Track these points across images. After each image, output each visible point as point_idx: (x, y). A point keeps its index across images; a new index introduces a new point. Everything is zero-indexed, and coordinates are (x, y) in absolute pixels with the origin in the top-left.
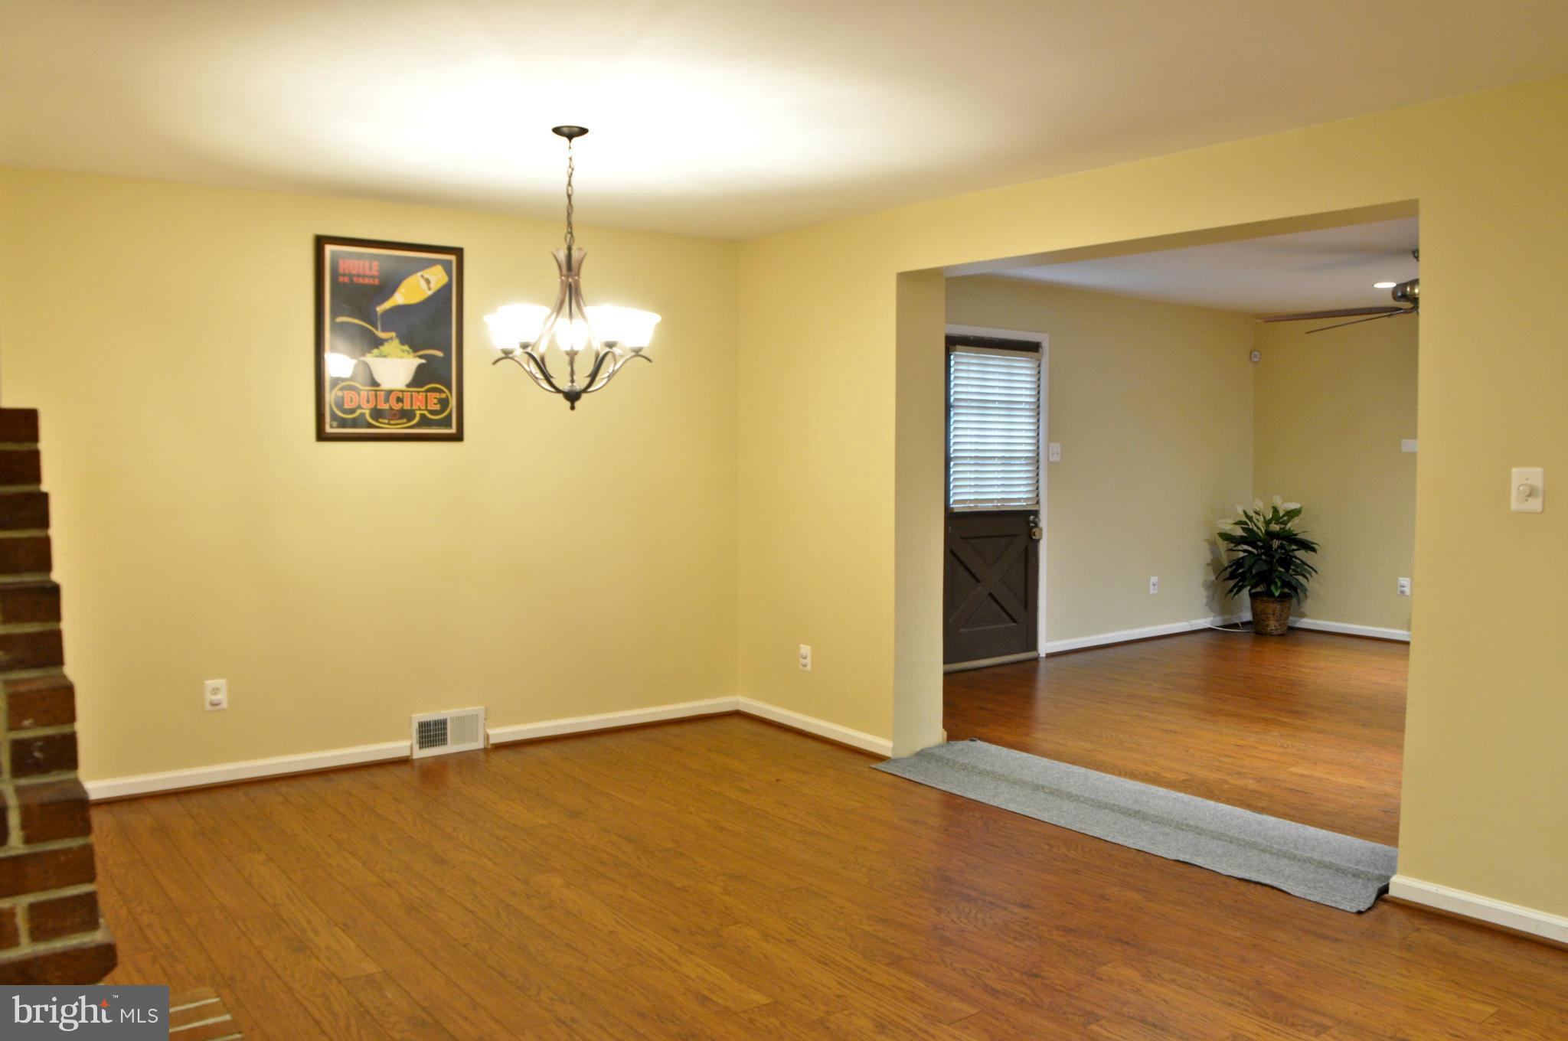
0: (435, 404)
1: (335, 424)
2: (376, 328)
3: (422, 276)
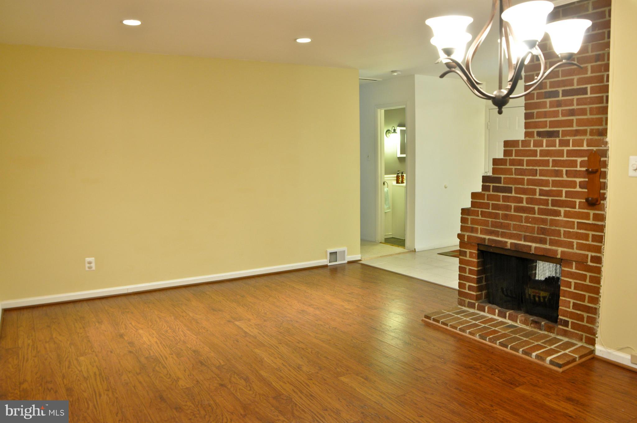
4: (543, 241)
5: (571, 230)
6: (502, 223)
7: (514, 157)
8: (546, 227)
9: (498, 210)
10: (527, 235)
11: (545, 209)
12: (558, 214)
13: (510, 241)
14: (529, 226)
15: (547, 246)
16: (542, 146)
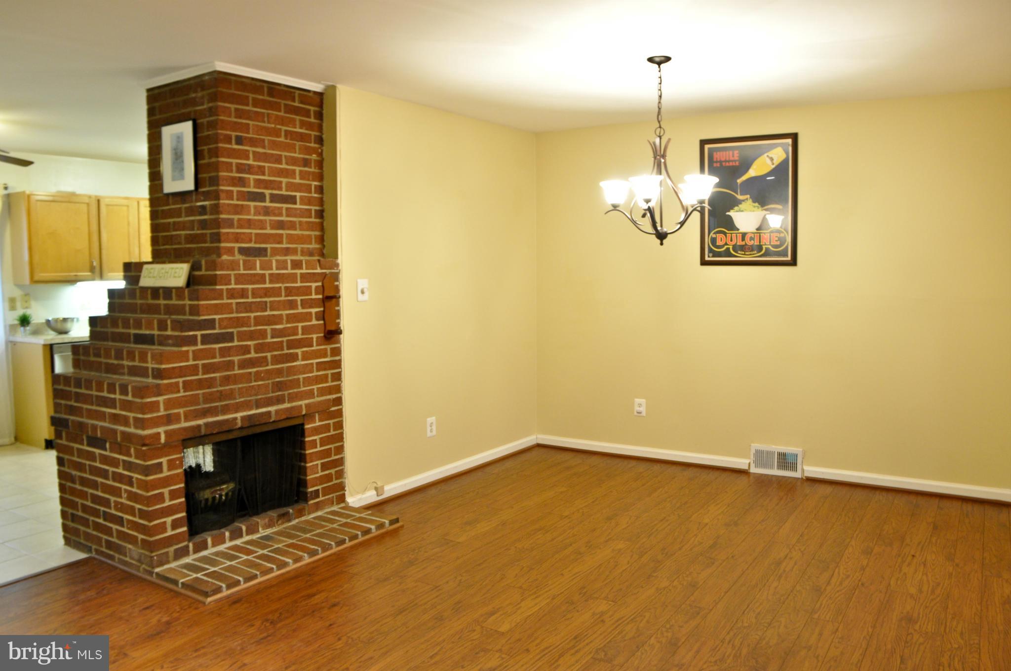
0: (776, 241)
1: (711, 255)
2: (737, 194)
3: (768, 156)
4: (280, 400)
5: (310, 375)
6: (221, 392)
7: (233, 286)
8: (282, 379)
9: (214, 372)
10: (261, 399)
11: (280, 354)
12: (294, 357)
13: (239, 415)
14: (262, 384)
15: (287, 405)
16: (272, 269)
